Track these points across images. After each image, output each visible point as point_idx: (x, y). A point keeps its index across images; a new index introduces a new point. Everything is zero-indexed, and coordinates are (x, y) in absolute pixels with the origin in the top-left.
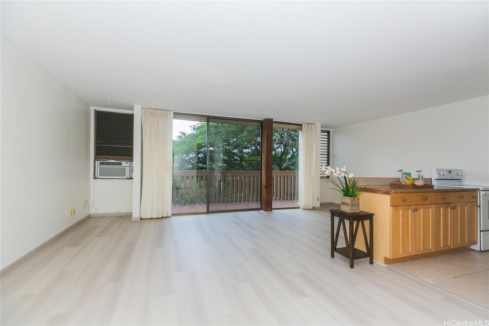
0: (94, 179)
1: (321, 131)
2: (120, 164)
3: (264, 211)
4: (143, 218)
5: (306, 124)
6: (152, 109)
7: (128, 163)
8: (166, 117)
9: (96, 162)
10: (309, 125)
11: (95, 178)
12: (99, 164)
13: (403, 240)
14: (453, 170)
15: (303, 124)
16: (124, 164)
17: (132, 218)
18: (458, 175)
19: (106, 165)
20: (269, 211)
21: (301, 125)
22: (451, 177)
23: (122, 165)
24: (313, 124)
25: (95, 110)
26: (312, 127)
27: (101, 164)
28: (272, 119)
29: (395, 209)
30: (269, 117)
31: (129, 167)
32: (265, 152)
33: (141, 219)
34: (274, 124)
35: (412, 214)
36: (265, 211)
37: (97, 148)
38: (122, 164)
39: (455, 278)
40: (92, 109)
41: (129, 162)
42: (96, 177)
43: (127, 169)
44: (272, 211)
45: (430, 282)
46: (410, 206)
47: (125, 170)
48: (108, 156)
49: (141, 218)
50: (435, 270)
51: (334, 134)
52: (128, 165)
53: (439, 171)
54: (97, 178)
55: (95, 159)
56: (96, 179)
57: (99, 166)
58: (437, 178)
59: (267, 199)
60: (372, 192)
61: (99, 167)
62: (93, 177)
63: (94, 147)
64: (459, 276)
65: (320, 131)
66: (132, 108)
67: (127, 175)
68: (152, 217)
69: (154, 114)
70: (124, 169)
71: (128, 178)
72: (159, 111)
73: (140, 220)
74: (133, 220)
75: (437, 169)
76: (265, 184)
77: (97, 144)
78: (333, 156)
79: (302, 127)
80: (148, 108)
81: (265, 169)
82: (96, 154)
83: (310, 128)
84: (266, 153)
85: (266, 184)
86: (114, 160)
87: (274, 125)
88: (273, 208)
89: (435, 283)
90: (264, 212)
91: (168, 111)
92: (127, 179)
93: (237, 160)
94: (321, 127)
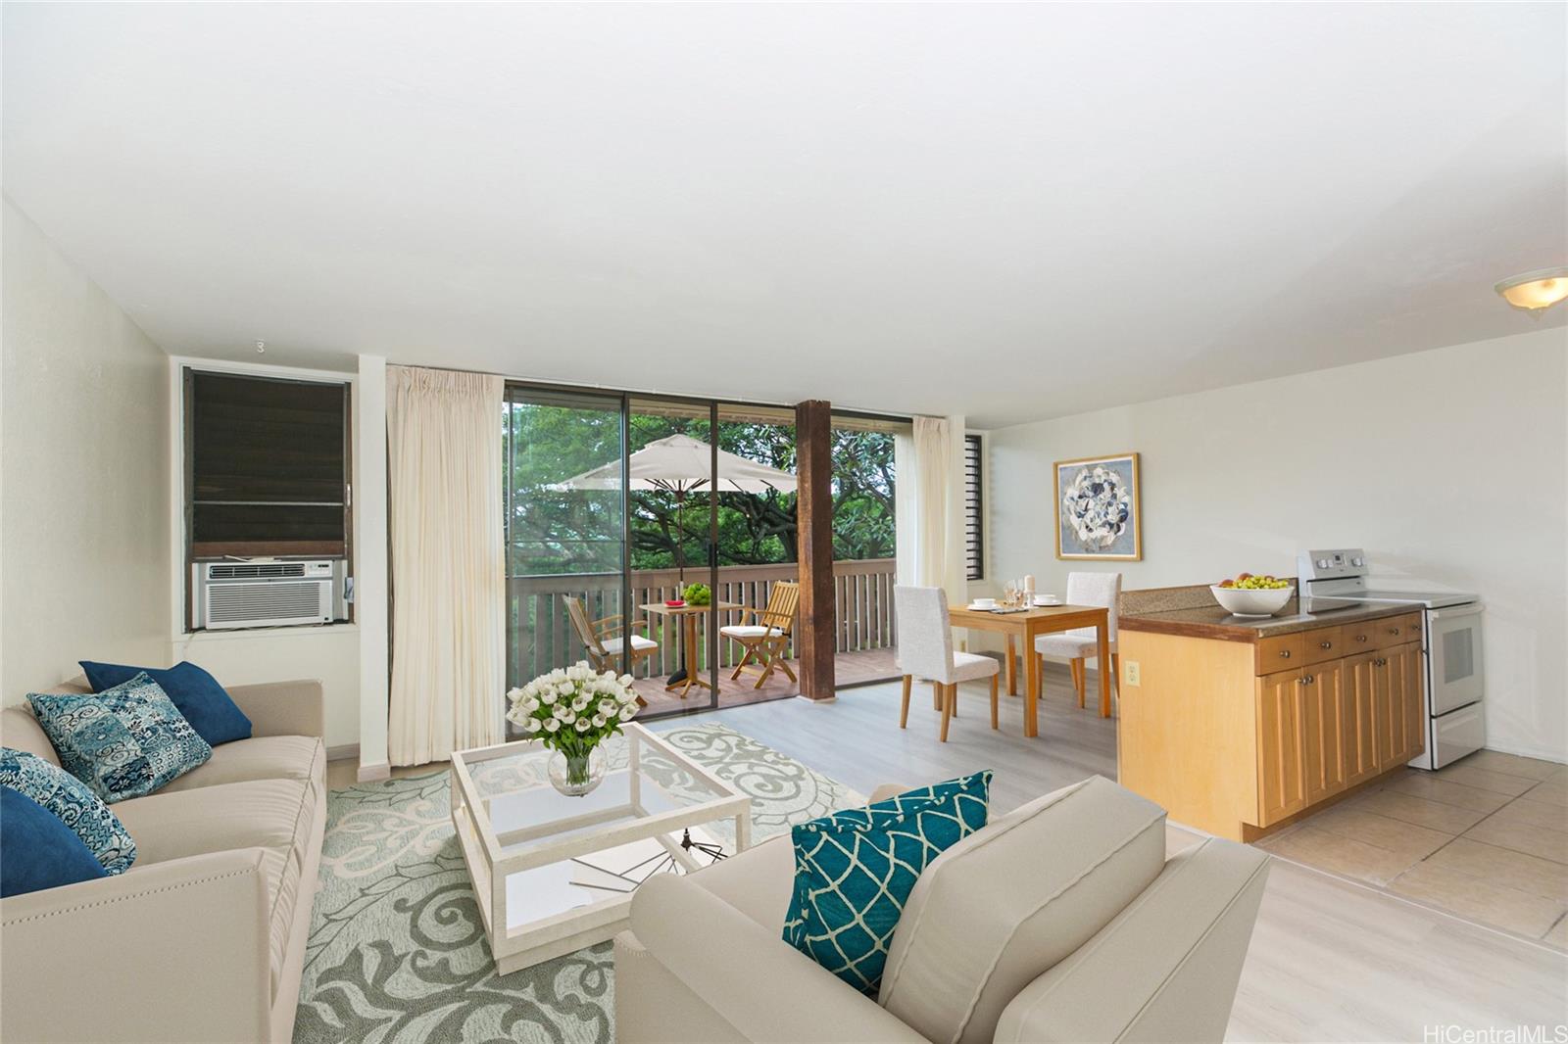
0: (189, 635)
1: (967, 436)
2: (298, 571)
3: (811, 697)
4: (400, 765)
5: (924, 419)
6: (423, 367)
7: (327, 566)
8: (476, 396)
9: (195, 566)
10: (932, 419)
11: (190, 629)
12: (211, 576)
13: (1285, 768)
14: (1346, 551)
15: (915, 419)
16: (312, 569)
17: (359, 771)
18: (1354, 565)
19: (237, 576)
20: (826, 697)
21: (911, 421)
22: (1342, 570)
23: (306, 576)
24: (943, 418)
25: (184, 367)
26: (939, 427)
27: (217, 573)
28: (828, 403)
29: (1266, 682)
30: (819, 396)
31: (331, 582)
32: (810, 507)
33: (394, 769)
34: (833, 418)
35: (1300, 691)
36: (816, 699)
37: (196, 515)
38: (306, 569)
39: (1424, 860)
40: (176, 365)
41: (330, 563)
42: (195, 625)
43: (326, 589)
44: (833, 696)
45: (1377, 884)
46: (1294, 671)
47: (317, 594)
48: (242, 543)
49: (393, 765)
50: (1369, 844)
51: (993, 443)
52: (327, 572)
53: (1316, 558)
54: (202, 628)
55: (191, 558)
56: (198, 635)
57: (208, 582)
58: (1314, 578)
59: (820, 658)
60: (1199, 636)
61: (208, 586)
62: (184, 627)
63: (186, 508)
64: (1429, 854)
65: (964, 439)
66: (352, 365)
67: (326, 611)
68: (434, 760)
69: (432, 386)
70: (313, 590)
71: (331, 620)
72: (452, 374)
73: (389, 774)
74: (362, 776)
75: (1312, 553)
76: (811, 612)
77: (196, 499)
78: (993, 513)
79: (912, 427)
80: (411, 366)
81: (811, 564)
82: (195, 538)
83: (936, 428)
84: (810, 513)
85: (814, 611)
86: (272, 559)
87: (834, 420)
88: (836, 684)
89: (1388, 884)
90: (812, 701)
91: (484, 375)
92: (325, 624)
93: (645, 519)
94: (967, 427)
